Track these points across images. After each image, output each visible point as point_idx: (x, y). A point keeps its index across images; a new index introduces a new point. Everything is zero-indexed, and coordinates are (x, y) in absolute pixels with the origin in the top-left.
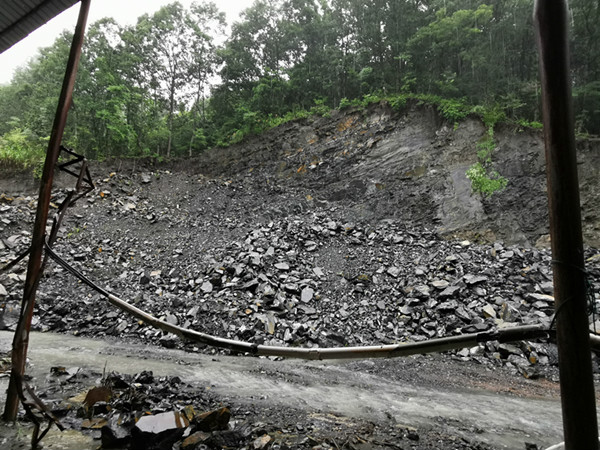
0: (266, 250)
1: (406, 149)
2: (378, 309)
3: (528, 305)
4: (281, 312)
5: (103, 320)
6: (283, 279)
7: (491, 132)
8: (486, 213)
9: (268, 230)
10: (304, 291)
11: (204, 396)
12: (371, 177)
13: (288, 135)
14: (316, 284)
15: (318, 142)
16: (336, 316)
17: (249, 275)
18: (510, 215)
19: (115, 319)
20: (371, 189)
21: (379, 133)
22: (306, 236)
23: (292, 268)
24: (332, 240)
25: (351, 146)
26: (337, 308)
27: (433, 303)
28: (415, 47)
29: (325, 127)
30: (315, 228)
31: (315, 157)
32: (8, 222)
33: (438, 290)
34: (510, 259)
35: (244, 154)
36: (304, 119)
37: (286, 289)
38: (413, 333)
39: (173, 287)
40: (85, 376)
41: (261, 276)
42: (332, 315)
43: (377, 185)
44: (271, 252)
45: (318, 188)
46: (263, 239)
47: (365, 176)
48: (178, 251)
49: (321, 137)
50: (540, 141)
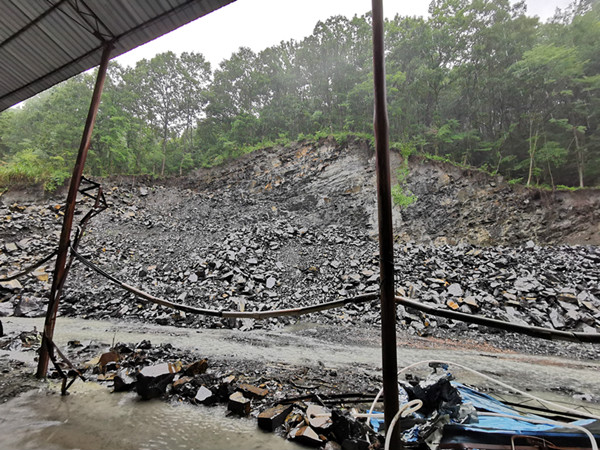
0: (240, 249)
1: (348, 173)
2: (323, 292)
3: (427, 286)
4: (250, 296)
5: (108, 306)
6: (253, 271)
7: (406, 162)
8: (404, 220)
9: (241, 233)
10: (268, 279)
11: (190, 356)
12: (321, 193)
13: (259, 160)
14: (278, 274)
15: (281, 166)
16: (292, 298)
17: (226, 269)
18: (420, 222)
19: (118, 304)
20: (321, 202)
21: (327, 160)
22: (271, 238)
23: (259, 263)
24: (290, 241)
25: (306, 170)
26: (293, 292)
27: (362, 286)
28: (353, 98)
29: (287, 155)
30: (278, 232)
31: (279, 177)
32: (21, 227)
33: (366, 277)
34: (417, 254)
35: (223, 174)
36: (271, 148)
37: (254, 279)
38: (348, 309)
39: (166, 278)
40: (96, 347)
41: (236, 269)
42: (290, 297)
43: (325, 199)
44: (243, 250)
45: (281, 201)
46: (238, 241)
47: (317, 192)
48: (170, 250)
49: (284, 162)
50: (439, 170)
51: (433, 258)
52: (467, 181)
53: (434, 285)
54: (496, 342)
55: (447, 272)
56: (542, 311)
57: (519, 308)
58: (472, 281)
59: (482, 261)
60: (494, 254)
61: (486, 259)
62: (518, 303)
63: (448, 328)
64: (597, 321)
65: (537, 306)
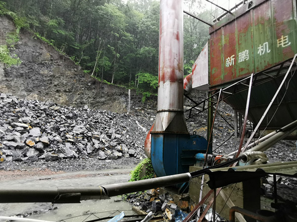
3: (12, 129)
7: (18, 31)
8: (5, 76)
18: (21, 81)
34: (9, 103)
50: (44, 48)
51: (23, 108)
52: (61, 62)
53: (18, 129)
54: (54, 167)
55: (32, 119)
56: (84, 145)
57: (73, 143)
58: (49, 127)
59: (58, 114)
60: (66, 110)
61: (61, 113)
62: (72, 140)
63: (22, 161)
64: (106, 148)
65: (82, 142)
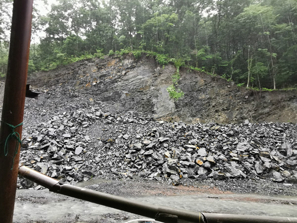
0: (59, 127)
1: (141, 77)
2: (116, 156)
3: (185, 150)
4: (57, 161)
6: (66, 142)
7: (178, 71)
8: (176, 108)
9: (62, 116)
10: (77, 148)
12: (123, 90)
13: (82, 67)
14: (85, 144)
15: (97, 71)
16: (93, 161)
17: (45, 141)
18: (186, 109)
20: (123, 96)
21: (128, 68)
22: (83, 119)
23: (72, 137)
24: (97, 121)
25: (114, 74)
26: (94, 157)
27: (142, 152)
29: (101, 64)
30: (88, 115)
31: (95, 79)
33: (146, 145)
34: (180, 129)
35: (57, 76)
36: (91, 59)
37: (67, 148)
38: (131, 168)
41: (53, 141)
42: (91, 161)
43: (126, 94)
44: (62, 128)
45: (97, 95)
46: (59, 121)
47: (121, 89)
49: (99, 69)
50: (198, 76)
51: (190, 132)
52: (214, 84)
53: (189, 150)
55: (198, 141)
56: (251, 163)
57: (239, 162)
58: (213, 146)
59: (220, 133)
60: (226, 128)
61: (222, 132)
62: (237, 159)
63: (195, 178)
64: (281, 168)
65: (249, 160)
